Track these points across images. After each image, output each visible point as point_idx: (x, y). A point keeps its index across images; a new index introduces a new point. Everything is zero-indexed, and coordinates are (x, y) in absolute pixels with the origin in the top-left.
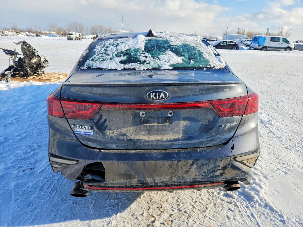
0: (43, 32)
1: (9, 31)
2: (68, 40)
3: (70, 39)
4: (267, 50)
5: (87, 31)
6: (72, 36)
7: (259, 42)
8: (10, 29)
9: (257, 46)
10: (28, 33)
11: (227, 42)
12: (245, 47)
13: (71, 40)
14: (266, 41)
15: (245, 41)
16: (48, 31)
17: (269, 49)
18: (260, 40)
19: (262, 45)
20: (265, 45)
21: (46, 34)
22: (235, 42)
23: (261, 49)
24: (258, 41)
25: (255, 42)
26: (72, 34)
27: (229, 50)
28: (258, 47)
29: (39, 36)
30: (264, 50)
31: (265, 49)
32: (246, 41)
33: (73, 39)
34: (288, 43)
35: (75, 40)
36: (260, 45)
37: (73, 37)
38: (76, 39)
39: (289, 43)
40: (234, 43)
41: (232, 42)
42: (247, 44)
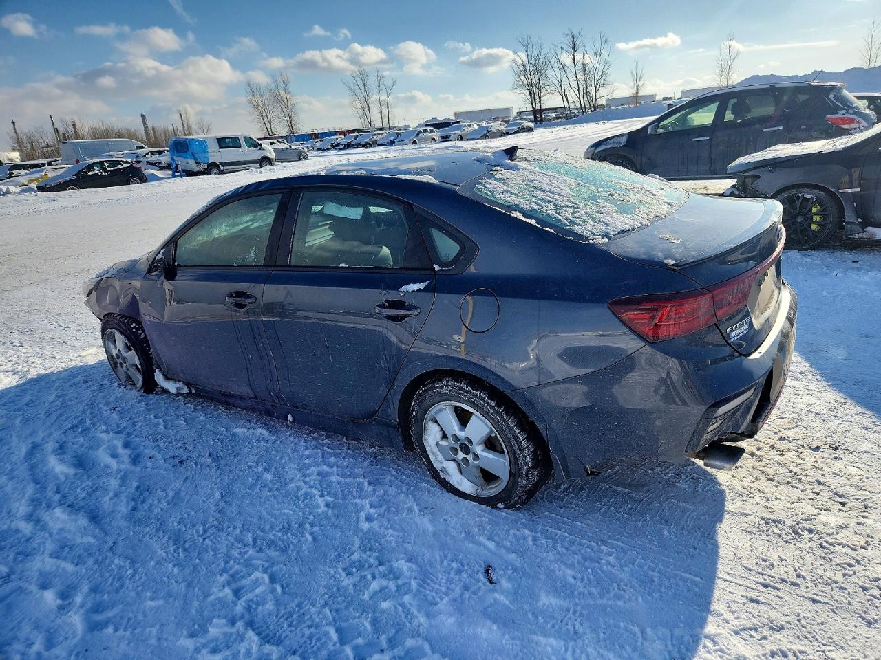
4: (221, 172)
7: (193, 154)
9: (192, 165)
11: (101, 163)
12: (159, 174)
14: (209, 150)
15: (145, 156)
17: (225, 168)
18: (195, 148)
19: (205, 160)
20: (211, 160)
22: (127, 162)
23: (207, 172)
24: (189, 153)
25: (181, 154)
27: (125, 187)
28: (196, 168)
30: (215, 173)
31: (217, 171)
32: (148, 154)
34: (259, 147)
36: (199, 161)
39: (261, 149)
40: (128, 165)
41: (118, 163)
42: (160, 163)
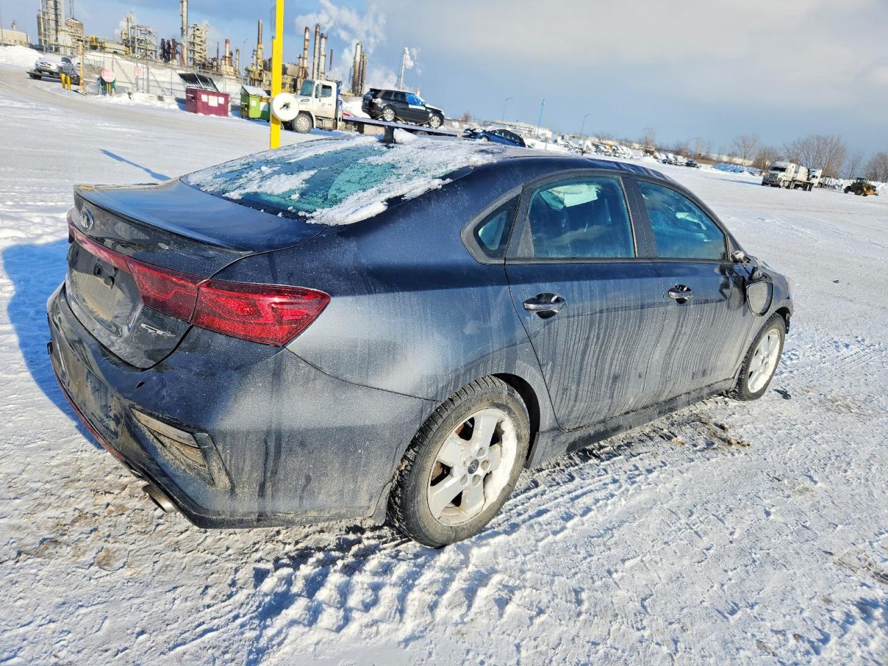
0: (714, 156)
1: (630, 147)
2: (764, 184)
3: (770, 182)
5: (853, 166)
6: (781, 175)
8: (636, 143)
10: (671, 156)
13: (773, 186)
16: (729, 155)
21: (717, 164)
26: (783, 170)
29: (694, 166)
33: (781, 184)
35: (788, 187)
37: (784, 178)
38: (792, 186)
